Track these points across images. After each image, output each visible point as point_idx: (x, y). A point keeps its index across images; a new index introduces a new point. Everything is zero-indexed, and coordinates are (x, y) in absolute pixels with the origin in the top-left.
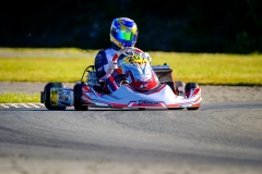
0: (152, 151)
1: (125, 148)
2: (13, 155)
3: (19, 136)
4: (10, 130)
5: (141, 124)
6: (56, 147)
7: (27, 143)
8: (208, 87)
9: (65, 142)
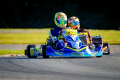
0: (87, 75)
1: (74, 74)
2: (23, 78)
3: (26, 69)
4: (22, 66)
5: (81, 63)
6: (43, 74)
7: (29, 72)
8: (113, 45)
9: (47, 72)
